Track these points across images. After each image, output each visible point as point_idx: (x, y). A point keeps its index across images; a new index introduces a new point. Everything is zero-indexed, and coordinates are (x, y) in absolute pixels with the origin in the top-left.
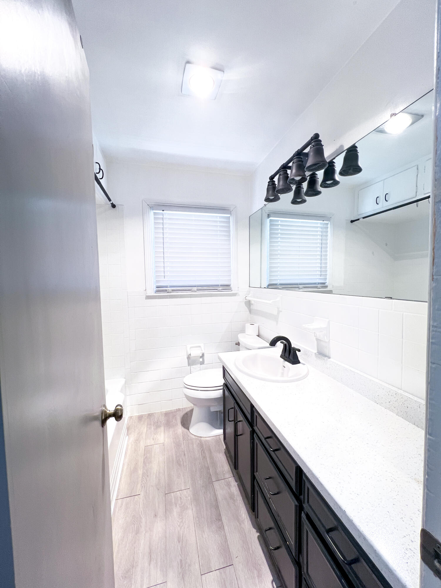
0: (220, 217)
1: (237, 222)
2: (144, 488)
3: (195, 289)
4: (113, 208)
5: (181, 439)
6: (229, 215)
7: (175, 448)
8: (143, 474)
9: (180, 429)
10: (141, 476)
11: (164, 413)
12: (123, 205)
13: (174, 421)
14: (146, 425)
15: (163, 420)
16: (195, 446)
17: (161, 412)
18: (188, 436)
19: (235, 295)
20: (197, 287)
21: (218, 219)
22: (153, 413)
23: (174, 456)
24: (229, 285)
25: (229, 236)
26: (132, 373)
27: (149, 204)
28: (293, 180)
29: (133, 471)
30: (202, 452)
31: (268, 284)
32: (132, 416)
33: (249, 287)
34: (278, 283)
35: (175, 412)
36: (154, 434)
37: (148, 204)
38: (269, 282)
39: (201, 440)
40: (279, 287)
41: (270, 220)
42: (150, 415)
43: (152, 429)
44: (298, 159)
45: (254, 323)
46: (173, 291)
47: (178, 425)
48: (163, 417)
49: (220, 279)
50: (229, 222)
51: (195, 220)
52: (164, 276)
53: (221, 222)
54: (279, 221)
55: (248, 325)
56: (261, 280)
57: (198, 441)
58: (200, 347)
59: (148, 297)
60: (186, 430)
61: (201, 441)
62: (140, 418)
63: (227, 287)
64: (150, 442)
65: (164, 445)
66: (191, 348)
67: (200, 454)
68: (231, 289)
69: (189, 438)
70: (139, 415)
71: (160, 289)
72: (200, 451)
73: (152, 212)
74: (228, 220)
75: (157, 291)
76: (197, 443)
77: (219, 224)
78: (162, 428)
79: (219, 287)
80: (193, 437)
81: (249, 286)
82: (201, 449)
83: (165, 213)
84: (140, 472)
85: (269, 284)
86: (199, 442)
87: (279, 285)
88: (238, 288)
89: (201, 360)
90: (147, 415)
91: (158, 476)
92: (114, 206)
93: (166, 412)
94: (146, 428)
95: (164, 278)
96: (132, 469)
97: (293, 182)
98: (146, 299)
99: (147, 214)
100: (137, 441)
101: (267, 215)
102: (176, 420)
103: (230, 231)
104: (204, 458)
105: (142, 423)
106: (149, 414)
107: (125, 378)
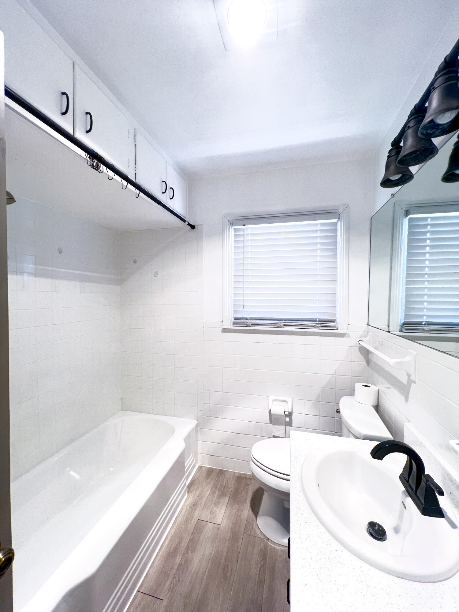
0: (322, 225)
1: (348, 229)
2: (172, 591)
3: (281, 323)
4: (193, 229)
5: (242, 529)
6: (336, 220)
7: (230, 541)
8: (180, 565)
9: (246, 511)
10: (176, 567)
11: (236, 476)
12: (203, 225)
13: (243, 493)
14: (211, 486)
15: (232, 486)
16: (256, 551)
17: (234, 472)
18: (253, 528)
19: (342, 335)
20: (285, 320)
21: (319, 228)
22: (225, 471)
23: (224, 558)
24: (334, 321)
25: (335, 250)
26: (204, 417)
27: (230, 220)
28: (433, 129)
29: (171, 554)
30: (262, 569)
31: (403, 321)
32: (203, 467)
33: (367, 325)
34: (423, 322)
35: (249, 479)
36: (215, 504)
37: (228, 220)
38: (404, 319)
39: (267, 543)
40: (426, 328)
41: (410, 220)
42: (221, 473)
43: (216, 495)
44: (447, 76)
45: (370, 384)
46: (253, 324)
47: (246, 503)
48: (234, 481)
49: (319, 312)
50: (335, 231)
51: (285, 232)
52: (244, 306)
53: (321, 231)
54: (429, 219)
55: (359, 386)
56: (389, 314)
57: (262, 545)
58: (286, 402)
59: (224, 330)
60: (254, 516)
61: (266, 547)
62: (210, 471)
63: (330, 323)
64: (205, 515)
65: (219, 529)
66: (274, 400)
67: (258, 572)
68: (335, 327)
69: (253, 532)
70: (209, 468)
71: (239, 321)
72: (260, 566)
73: (232, 230)
74: (335, 228)
75: (235, 324)
76: (260, 548)
77: (319, 234)
78: (227, 499)
79: (317, 322)
80: (259, 534)
81: (366, 323)
82: (262, 563)
83: (247, 229)
84: (178, 560)
85: (405, 323)
86: (263, 548)
87: (425, 324)
88: (348, 325)
89: (288, 419)
90: (218, 471)
91: (193, 580)
92: (193, 227)
93: (239, 476)
94: (210, 490)
95: (244, 308)
96: (172, 548)
97: (434, 133)
98: (222, 332)
99: (227, 231)
100: (194, 506)
101: (403, 212)
102: (247, 493)
103: (336, 242)
104: (261, 582)
105: (208, 481)
106: (220, 470)
107: (197, 420)
